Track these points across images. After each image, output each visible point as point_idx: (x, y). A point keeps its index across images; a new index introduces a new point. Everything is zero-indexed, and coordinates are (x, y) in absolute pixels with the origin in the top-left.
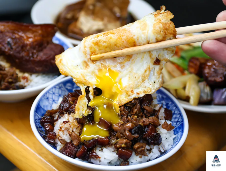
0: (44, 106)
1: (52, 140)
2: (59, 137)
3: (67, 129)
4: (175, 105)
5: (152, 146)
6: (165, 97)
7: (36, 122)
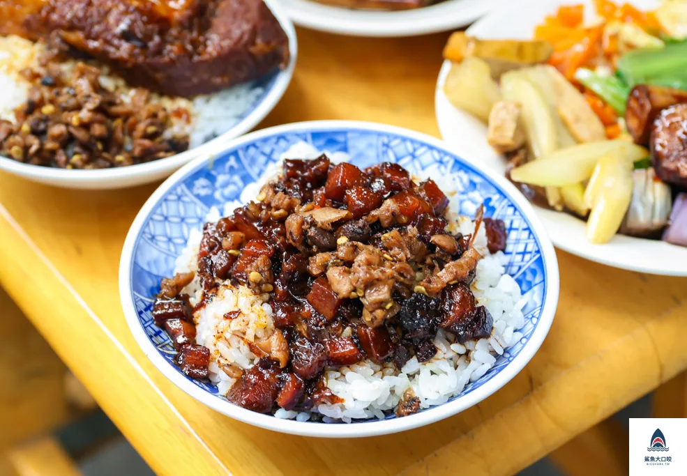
0: (149, 264)
1: (202, 370)
2: (220, 359)
3: (241, 335)
4: (510, 203)
5: (469, 345)
6: (477, 179)
7: (144, 322)
